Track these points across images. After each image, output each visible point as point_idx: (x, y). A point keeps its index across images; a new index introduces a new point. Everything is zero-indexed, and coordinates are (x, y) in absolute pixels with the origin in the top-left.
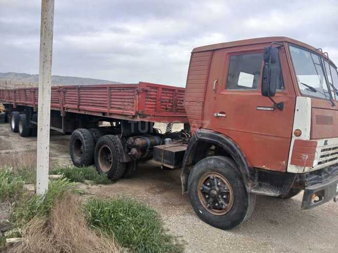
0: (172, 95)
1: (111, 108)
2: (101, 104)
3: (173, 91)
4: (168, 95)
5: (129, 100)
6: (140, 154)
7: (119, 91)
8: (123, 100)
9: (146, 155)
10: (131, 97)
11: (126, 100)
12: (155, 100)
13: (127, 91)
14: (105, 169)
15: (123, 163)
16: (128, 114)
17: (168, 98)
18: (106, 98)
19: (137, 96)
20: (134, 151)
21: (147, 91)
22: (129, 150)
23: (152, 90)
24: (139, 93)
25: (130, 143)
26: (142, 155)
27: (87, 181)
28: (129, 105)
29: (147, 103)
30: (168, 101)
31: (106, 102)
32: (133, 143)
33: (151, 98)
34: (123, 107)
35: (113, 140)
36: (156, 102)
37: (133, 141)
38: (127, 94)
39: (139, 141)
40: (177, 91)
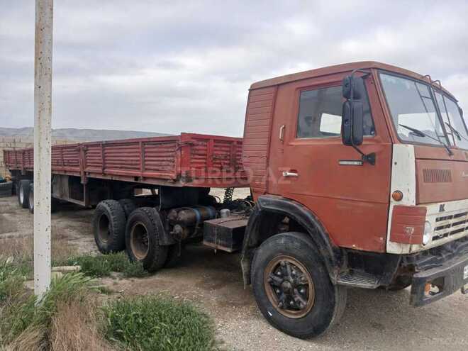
0: (228, 149)
1: (146, 169)
2: (132, 165)
3: (230, 143)
4: (223, 149)
5: (169, 159)
6: (186, 232)
7: (154, 146)
8: (161, 159)
9: (195, 233)
10: (170, 154)
11: (165, 159)
12: (205, 157)
13: (165, 145)
14: (140, 256)
15: (164, 247)
16: (168, 178)
17: (225, 153)
18: (139, 156)
19: (179, 153)
20: (178, 228)
21: (192, 145)
22: (172, 228)
23: (200, 143)
24: (180, 148)
25: (172, 218)
26: (190, 234)
27: (114, 274)
28: (168, 165)
29: (192, 161)
30: (223, 157)
31: (138, 162)
32: (176, 218)
33: (199, 155)
34: (160, 168)
35: (150, 214)
36: (206, 159)
37: (176, 214)
38: (165, 150)
39: (184, 215)
40: (235, 143)
